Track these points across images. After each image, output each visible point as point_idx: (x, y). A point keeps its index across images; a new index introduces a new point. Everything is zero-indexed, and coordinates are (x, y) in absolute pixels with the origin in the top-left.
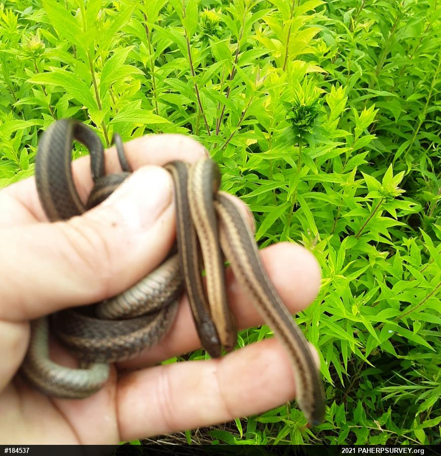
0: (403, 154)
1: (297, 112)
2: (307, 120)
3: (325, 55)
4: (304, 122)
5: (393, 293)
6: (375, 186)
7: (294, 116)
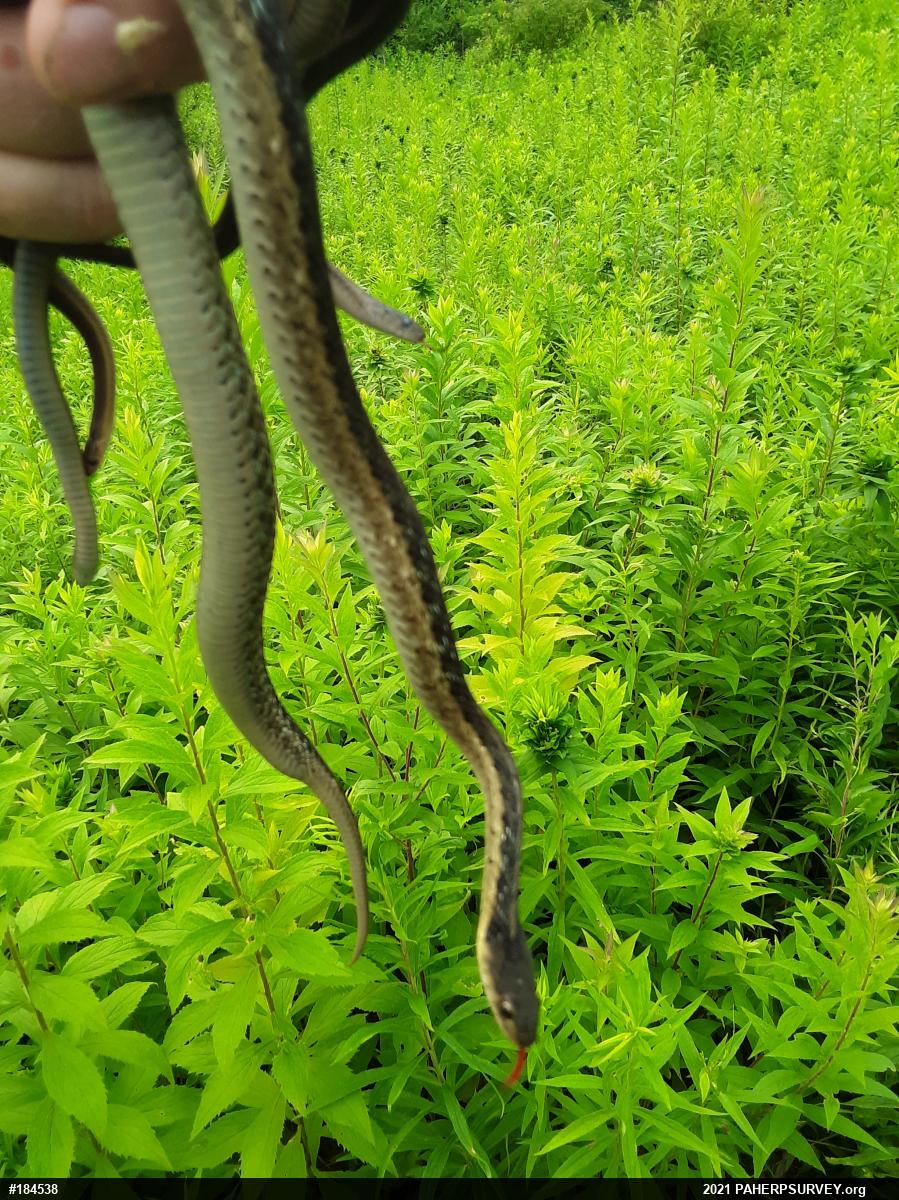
0: (767, 745)
1: (536, 730)
2: (553, 741)
3: (589, 604)
4: (548, 745)
5: (780, 1035)
6: (703, 830)
7: (532, 737)
